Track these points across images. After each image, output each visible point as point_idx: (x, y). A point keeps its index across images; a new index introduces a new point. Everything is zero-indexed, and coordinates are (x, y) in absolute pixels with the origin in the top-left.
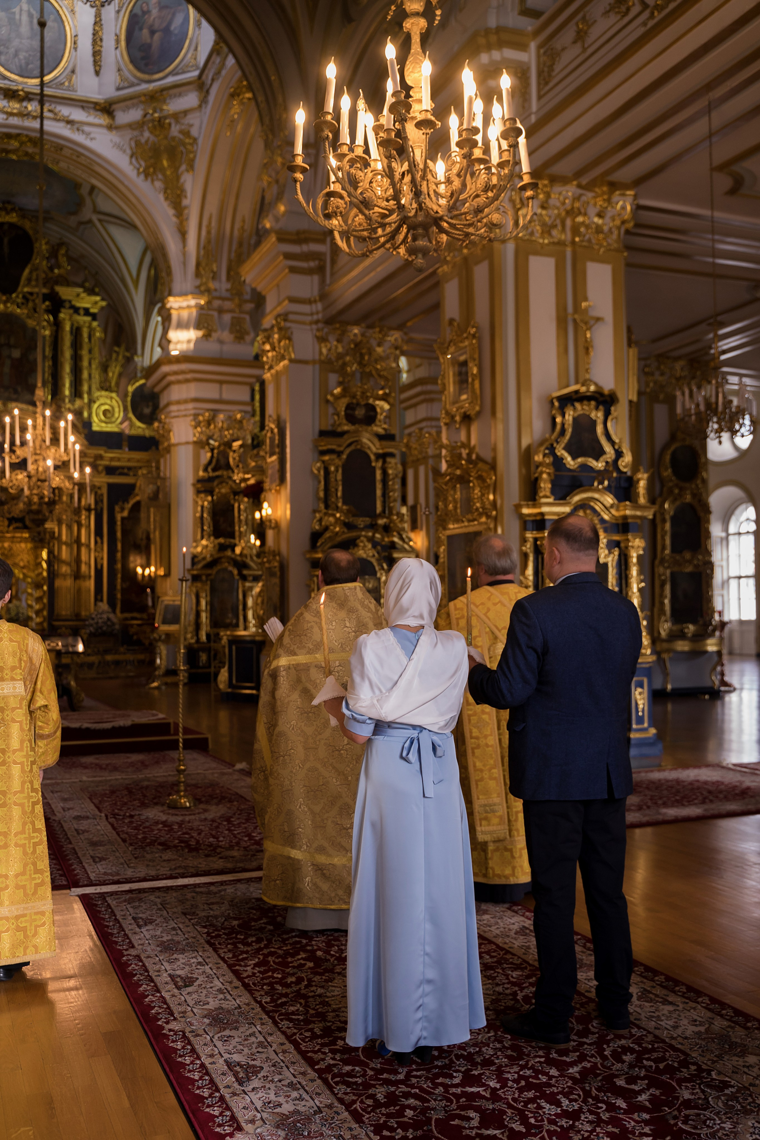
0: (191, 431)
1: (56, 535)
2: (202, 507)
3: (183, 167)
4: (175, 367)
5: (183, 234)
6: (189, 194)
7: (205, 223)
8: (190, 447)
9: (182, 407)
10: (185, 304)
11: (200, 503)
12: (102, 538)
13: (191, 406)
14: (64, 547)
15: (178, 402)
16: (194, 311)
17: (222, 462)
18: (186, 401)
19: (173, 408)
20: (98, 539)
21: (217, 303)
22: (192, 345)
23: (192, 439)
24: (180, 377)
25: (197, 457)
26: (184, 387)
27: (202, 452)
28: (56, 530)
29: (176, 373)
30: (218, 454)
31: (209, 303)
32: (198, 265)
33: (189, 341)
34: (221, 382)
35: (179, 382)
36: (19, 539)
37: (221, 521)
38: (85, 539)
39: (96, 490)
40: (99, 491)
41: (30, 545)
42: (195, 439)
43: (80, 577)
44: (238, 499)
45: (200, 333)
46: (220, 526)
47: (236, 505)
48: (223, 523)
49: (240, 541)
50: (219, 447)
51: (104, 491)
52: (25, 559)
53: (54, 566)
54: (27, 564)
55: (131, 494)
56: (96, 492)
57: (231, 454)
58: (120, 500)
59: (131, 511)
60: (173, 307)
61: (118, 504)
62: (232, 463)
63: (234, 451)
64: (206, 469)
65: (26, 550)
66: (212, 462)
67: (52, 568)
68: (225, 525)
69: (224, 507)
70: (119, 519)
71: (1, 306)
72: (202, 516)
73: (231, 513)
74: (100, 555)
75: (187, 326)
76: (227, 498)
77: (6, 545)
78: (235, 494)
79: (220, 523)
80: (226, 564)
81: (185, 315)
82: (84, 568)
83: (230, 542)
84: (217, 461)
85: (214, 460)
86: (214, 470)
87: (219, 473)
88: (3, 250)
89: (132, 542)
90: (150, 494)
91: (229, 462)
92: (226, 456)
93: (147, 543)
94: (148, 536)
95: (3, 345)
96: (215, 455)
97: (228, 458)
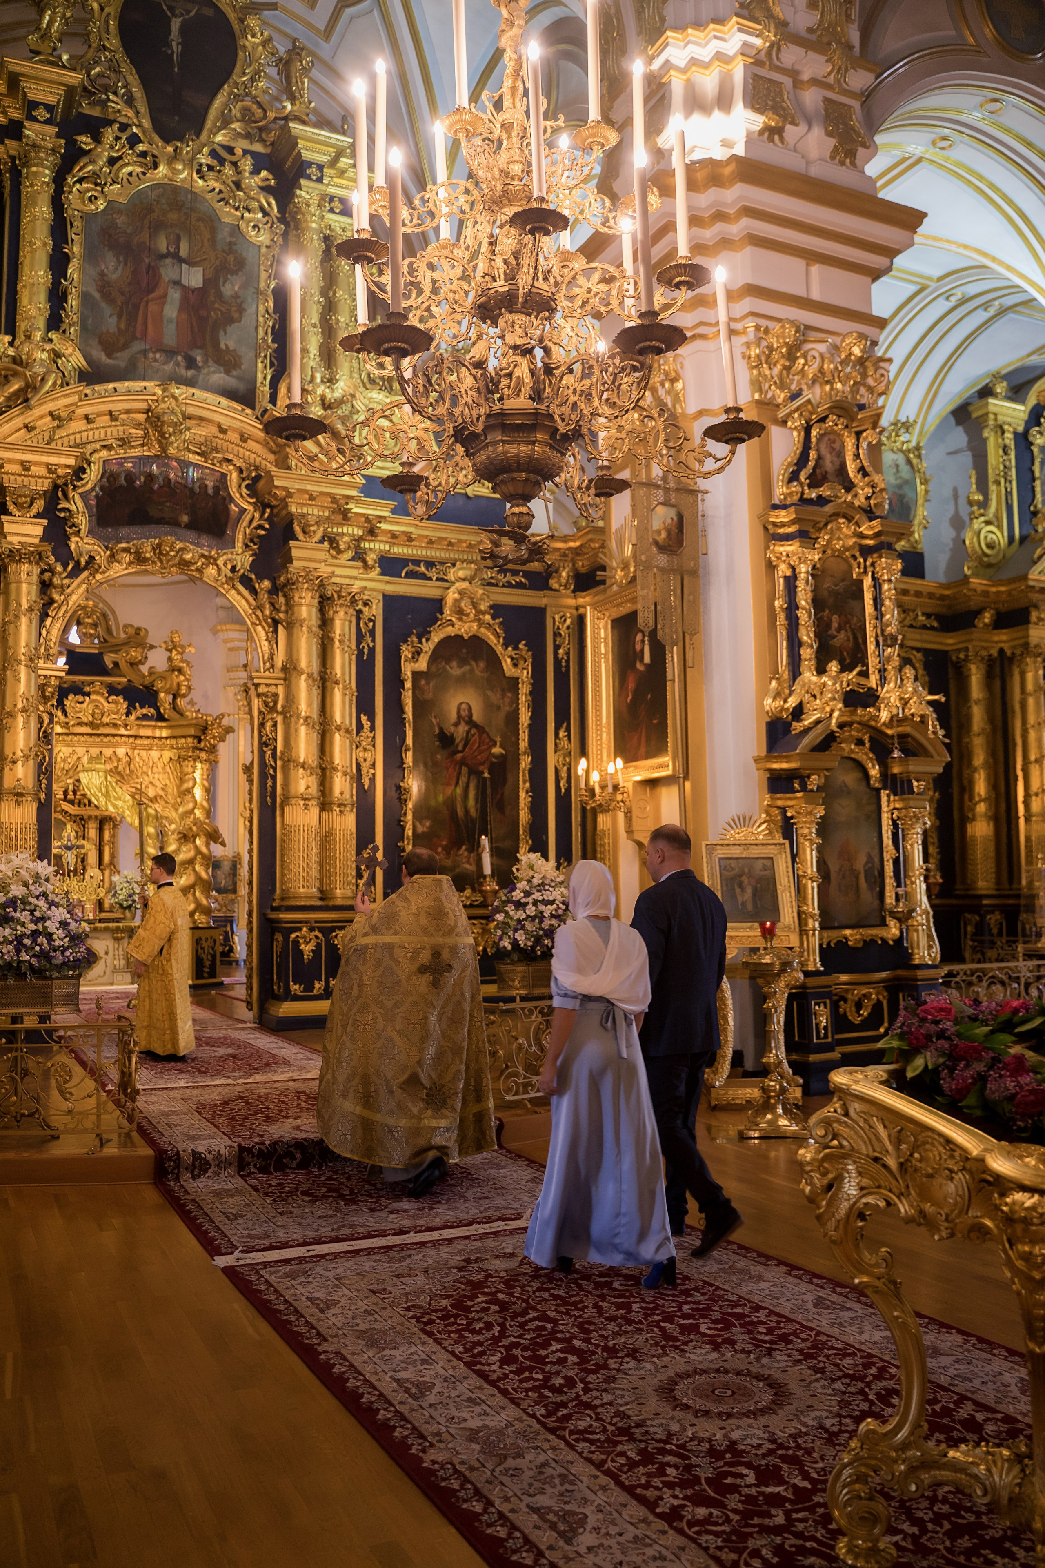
0: (743, 375)
1: (281, 703)
2: (791, 581)
10: (705, 53)
11: (783, 570)
12: (372, 719)
14: (303, 730)
16: (738, 67)
20: (364, 718)
21: (790, 54)
23: (745, 394)
25: (763, 445)
28: (281, 691)
34: (812, 257)
36: (146, 742)
37: (835, 625)
38: (343, 717)
39: (360, 607)
40: (366, 610)
41: (167, 754)
42: (757, 396)
43: (331, 804)
44: (873, 564)
45: (757, 121)
46: (834, 637)
47: (868, 582)
48: (839, 630)
49: (883, 680)
50: (823, 420)
51: (376, 610)
52: (157, 783)
53: (274, 778)
54: (161, 793)
55: (437, 620)
56: (360, 612)
57: (850, 443)
58: (410, 634)
59: (434, 658)
60: (674, 61)
61: (406, 641)
62: (851, 467)
63: (858, 434)
64: (794, 477)
65: (160, 765)
66: (808, 460)
67: (270, 783)
68: (842, 635)
69: (840, 588)
70: (409, 674)
71: (162, 169)
72: (792, 608)
73: (854, 604)
74: (368, 755)
75: (723, 102)
76: (846, 560)
77: (121, 752)
78: (866, 551)
79: (833, 632)
80: (853, 746)
81: (708, 80)
82: (340, 784)
83: (859, 684)
84: (819, 458)
85: (813, 454)
86: (815, 481)
87: (825, 491)
88: (170, 46)
89: (437, 731)
90: (659, 532)
91: (843, 468)
92: (837, 446)
93: (468, 732)
94: (470, 716)
95: (163, 257)
96: (813, 440)
97: (842, 454)
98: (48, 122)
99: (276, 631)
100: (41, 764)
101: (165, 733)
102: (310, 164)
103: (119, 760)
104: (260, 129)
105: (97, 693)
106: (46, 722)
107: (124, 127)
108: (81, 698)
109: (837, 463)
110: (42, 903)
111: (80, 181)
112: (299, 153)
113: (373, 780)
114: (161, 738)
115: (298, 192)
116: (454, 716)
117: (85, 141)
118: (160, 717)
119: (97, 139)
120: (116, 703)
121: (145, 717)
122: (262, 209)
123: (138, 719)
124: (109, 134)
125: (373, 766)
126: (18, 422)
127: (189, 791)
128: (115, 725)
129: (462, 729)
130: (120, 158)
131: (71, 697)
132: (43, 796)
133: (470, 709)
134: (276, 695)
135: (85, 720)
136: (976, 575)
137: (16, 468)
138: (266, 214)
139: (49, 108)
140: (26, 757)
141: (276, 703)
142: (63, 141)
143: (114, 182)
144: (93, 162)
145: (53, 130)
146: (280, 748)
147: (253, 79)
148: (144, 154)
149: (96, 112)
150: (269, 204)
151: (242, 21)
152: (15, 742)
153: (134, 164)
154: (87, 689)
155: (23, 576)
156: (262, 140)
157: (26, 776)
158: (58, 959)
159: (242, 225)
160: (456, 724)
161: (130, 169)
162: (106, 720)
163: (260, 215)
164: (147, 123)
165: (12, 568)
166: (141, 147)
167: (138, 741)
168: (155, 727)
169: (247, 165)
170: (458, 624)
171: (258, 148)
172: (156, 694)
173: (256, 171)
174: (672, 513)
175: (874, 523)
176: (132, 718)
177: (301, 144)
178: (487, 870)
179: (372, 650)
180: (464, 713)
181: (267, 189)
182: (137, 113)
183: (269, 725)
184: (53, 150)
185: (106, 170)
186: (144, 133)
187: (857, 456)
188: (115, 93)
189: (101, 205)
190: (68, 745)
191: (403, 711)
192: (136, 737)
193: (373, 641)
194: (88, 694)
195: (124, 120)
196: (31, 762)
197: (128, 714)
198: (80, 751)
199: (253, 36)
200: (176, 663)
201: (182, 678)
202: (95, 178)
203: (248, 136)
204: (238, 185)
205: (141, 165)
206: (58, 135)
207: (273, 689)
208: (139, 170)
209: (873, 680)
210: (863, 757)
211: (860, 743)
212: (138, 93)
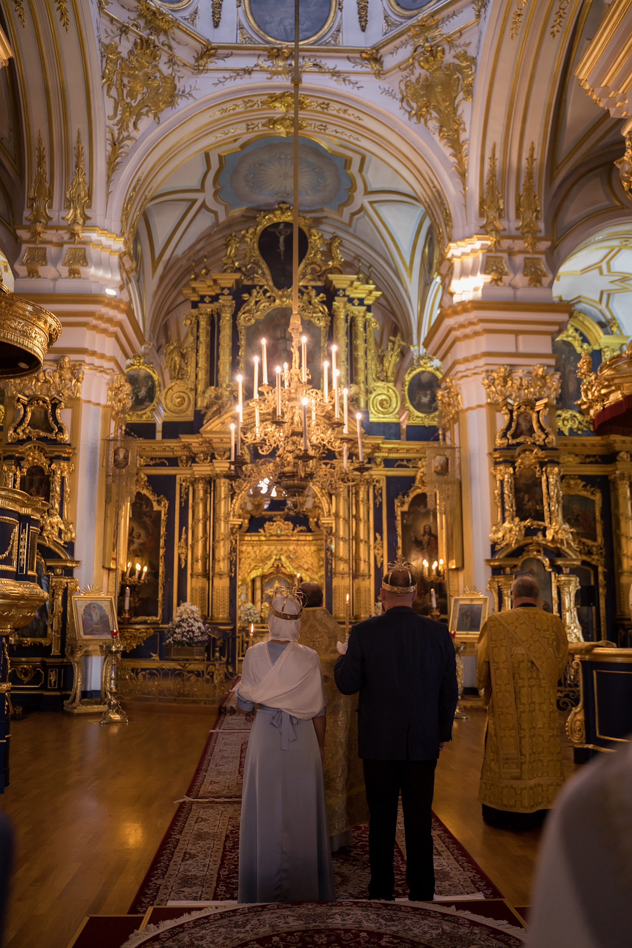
0: (483, 391)
1: (334, 531)
2: (502, 482)
3: (461, 95)
4: (462, 318)
5: (463, 175)
6: (467, 127)
7: (488, 154)
8: (484, 412)
9: (472, 365)
10: (468, 249)
11: (499, 477)
12: (381, 535)
13: (482, 362)
14: (341, 543)
15: (467, 360)
16: (480, 255)
17: (524, 426)
18: (476, 357)
19: (460, 368)
20: (377, 535)
21: (506, 243)
22: (479, 293)
23: (484, 400)
24: (468, 330)
25: (492, 422)
26: (472, 342)
27: (498, 415)
28: (334, 525)
29: (462, 326)
30: (518, 416)
31: (497, 243)
32: (482, 202)
33: (476, 289)
34: (517, 333)
35: (466, 337)
36: (303, 542)
37: (526, 499)
38: (364, 536)
39: (375, 483)
40: (377, 485)
41: (313, 548)
42: (489, 400)
43: (359, 575)
44: (546, 471)
45: (488, 278)
46: (526, 505)
47: (544, 478)
48: (528, 501)
49: (551, 523)
51: (383, 484)
52: (308, 562)
53: (331, 564)
54: (311, 567)
55: (412, 487)
56: (375, 486)
57: (534, 416)
58: (399, 494)
59: (412, 504)
60: (455, 254)
61: (397, 498)
62: (535, 426)
63: (538, 412)
64: (504, 435)
65: (310, 553)
66: (511, 427)
67: (329, 567)
68: (530, 504)
69: (529, 482)
70: (399, 513)
71: (278, 301)
72: (502, 493)
73: (538, 489)
74: (380, 552)
75: (473, 272)
76: (532, 470)
77: (291, 548)
78: (542, 464)
79: (525, 502)
80: (535, 553)
81: (469, 261)
82: (363, 567)
83: (538, 525)
84: (518, 424)
85: (514, 424)
86: (514, 436)
87: (521, 439)
88: (279, 248)
89: (413, 539)
90: (437, 467)
91: (531, 426)
92: (528, 418)
93: (429, 539)
94: (430, 531)
95: (279, 339)
96: (515, 418)
97: (530, 422)
98: (229, 294)
99: (331, 499)
100: (231, 562)
101: (311, 538)
102: (339, 290)
103: (290, 552)
104: (319, 276)
105: (279, 521)
106: (234, 543)
107: (261, 287)
108: (271, 523)
109: (528, 425)
111: (244, 313)
112: (334, 286)
113: (382, 564)
114: (309, 541)
115: (334, 303)
116: (422, 531)
117: (245, 296)
118: (309, 530)
119: (250, 294)
120: (288, 525)
121: (301, 531)
122: (321, 311)
123: (298, 532)
124: (254, 292)
125: (382, 557)
126: (217, 422)
128: (287, 535)
129: (426, 538)
130: (260, 301)
131: (267, 523)
132: (233, 575)
133: (430, 528)
134: (331, 528)
135: (273, 533)
137: (218, 440)
138: (322, 313)
139: (229, 289)
140: (224, 559)
141: (331, 531)
142: (234, 302)
143: (257, 311)
144: (248, 305)
145: (230, 297)
146: (333, 551)
147: (315, 255)
148: (270, 297)
149: (250, 283)
150: (324, 309)
151: (309, 230)
152: (220, 553)
153: (266, 302)
154: (274, 519)
155: (222, 484)
156: (319, 280)
157: (224, 567)
159: (312, 319)
160: (423, 535)
161: (264, 304)
162: (283, 533)
163: (320, 314)
164: (271, 283)
165: (217, 481)
166: (268, 294)
167: (300, 542)
168: (306, 536)
169: (313, 293)
170: (423, 488)
171: (319, 284)
172: (308, 520)
173: (317, 295)
174: (444, 459)
175: (545, 452)
176: (295, 531)
177: (334, 282)
178: (434, 605)
179: (381, 503)
180: (427, 530)
181: (322, 302)
182: (267, 280)
183: (329, 540)
184: (231, 306)
185: (254, 307)
186: (270, 287)
187: (539, 421)
188: (257, 274)
189: (253, 321)
190: (268, 545)
191: (396, 531)
192: (298, 540)
193: (382, 498)
194: (275, 521)
195: (261, 284)
196: (226, 561)
197: (293, 530)
198: (273, 548)
199: (315, 236)
200: (316, 504)
201: (320, 511)
202: (249, 311)
203: (314, 280)
204: (310, 303)
205: (268, 302)
206: (233, 299)
207: (330, 525)
208: (267, 304)
209: (546, 523)
210: (539, 557)
211: (538, 551)
212: (267, 271)
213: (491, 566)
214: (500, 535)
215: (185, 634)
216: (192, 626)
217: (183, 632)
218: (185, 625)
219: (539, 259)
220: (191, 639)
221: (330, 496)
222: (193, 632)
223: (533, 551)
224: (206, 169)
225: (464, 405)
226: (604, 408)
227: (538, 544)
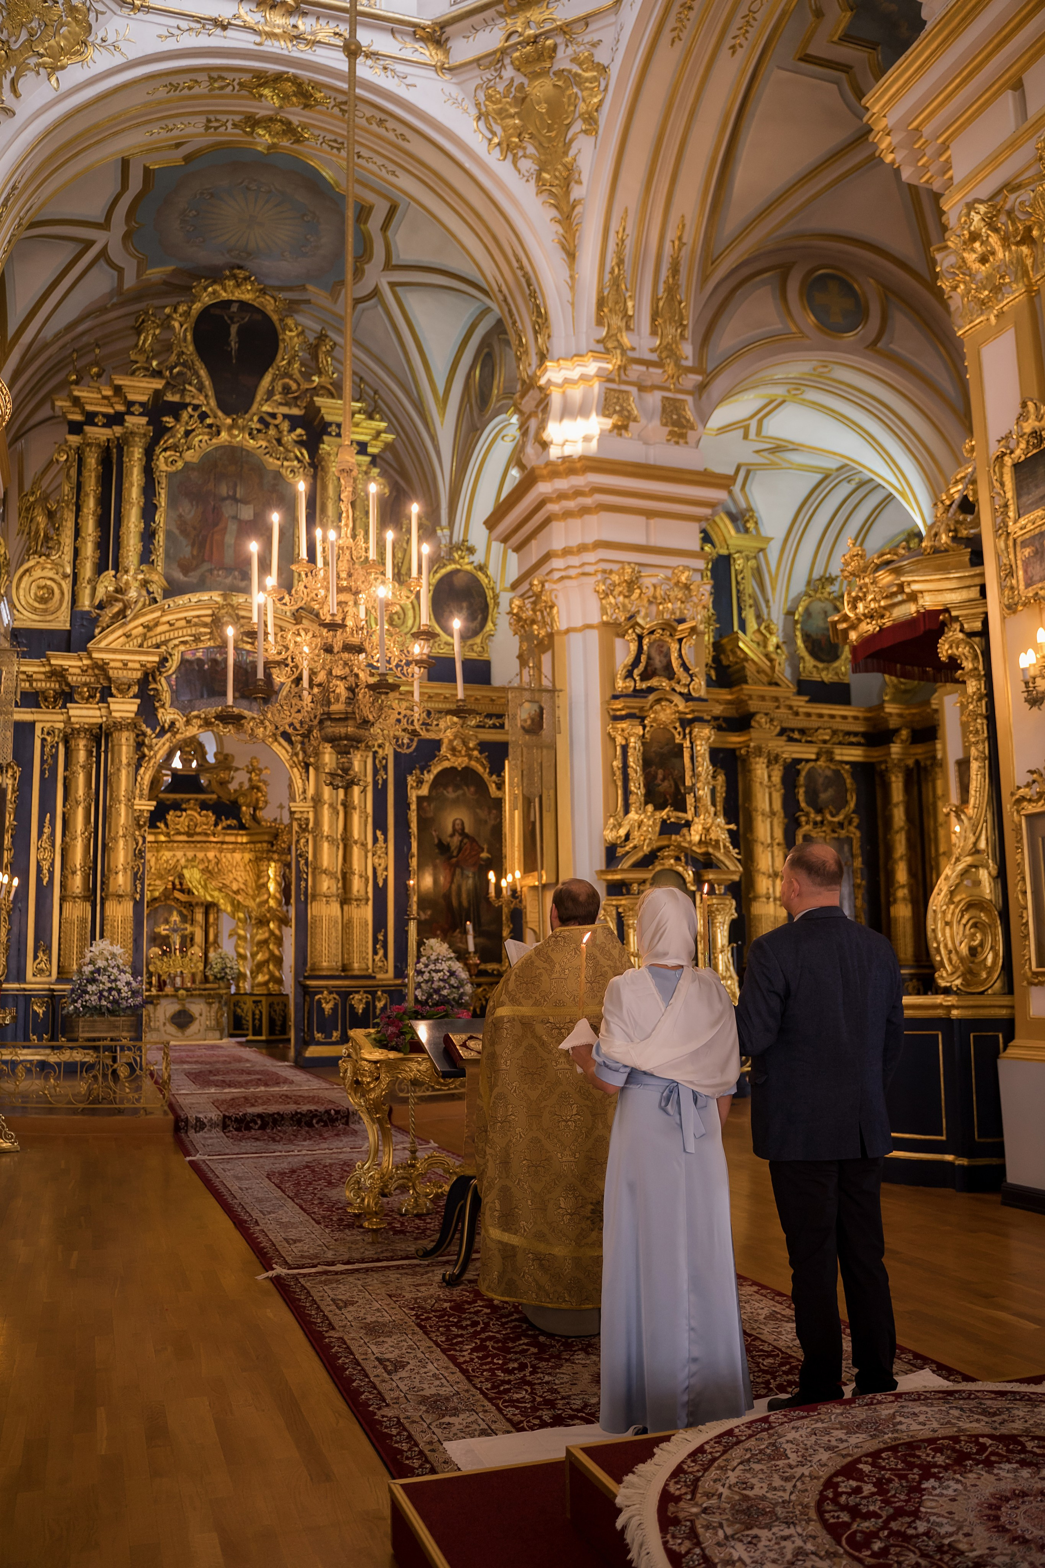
0: (594, 605)
1: (311, 825)
2: (625, 748)
3: (578, 125)
4: (562, 484)
5: (571, 254)
6: (585, 178)
7: (615, 225)
8: (594, 636)
9: (574, 560)
10: (575, 374)
11: (620, 740)
12: (385, 833)
13: (591, 557)
14: (326, 845)
15: (567, 552)
16: (596, 387)
17: (658, 662)
18: (583, 548)
19: (557, 563)
20: (379, 833)
21: (636, 371)
22: (594, 445)
23: (595, 618)
24: (571, 504)
25: (607, 654)
26: (575, 523)
27: (619, 642)
28: (311, 816)
29: (562, 496)
30: (651, 645)
31: (623, 368)
32: (601, 301)
33: (587, 439)
34: (649, 514)
35: (567, 514)
36: (231, 846)
37: (660, 776)
38: (359, 834)
39: (376, 748)
40: (380, 751)
41: (248, 856)
42: (605, 618)
43: (351, 899)
44: (690, 733)
45: (608, 423)
46: (659, 785)
47: (687, 744)
48: (663, 780)
49: (696, 814)
50: (652, 632)
51: (389, 751)
52: (240, 879)
53: (306, 880)
54: (243, 886)
55: (435, 756)
56: (375, 753)
57: (674, 646)
58: (414, 768)
59: (434, 785)
60: (554, 379)
61: (411, 773)
62: (675, 664)
63: (680, 641)
64: (629, 675)
65: (242, 865)
66: (640, 662)
67: (303, 884)
68: (666, 783)
69: (665, 750)
70: (414, 799)
71: (224, 435)
72: (625, 766)
73: (675, 761)
74: (382, 861)
75: (583, 411)
76: (670, 731)
77: (211, 855)
78: (685, 723)
79: (658, 781)
80: (672, 861)
81: (576, 393)
82: (357, 884)
83: (678, 818)
84: (649, 658)
85: (643, 658)
86: (645, 677)
87: (654, 682)
88: (229, 345)
89: (436, 841)
90: (525, 721)
91: (669, 663)
92: (665, 649)
93: (461, 841)
94: (463, 829)
95: (224, 499)
96: (645, 648)
97: (668, 655)
98: (141, 414)
99: (307, 771)
100: (136, 874)
101: (245, 840)
102: (330, 424)
103: (209, 861)
104: (296, 398)
105: (191, 809)
106: (141, 842)
107: (196, 407)
108: (179, 813)
109: (665, 661)
110: (115, 971)
111: (165, 450)
112: (322, 417)
113: (385, 881)
114: (242, 843)
115: (322, 446)
116: (450, 829)
117: (168, 420)
118: (242, 827)
119: (177, 419)
120: (206, 816)
121: (229, 827)
122: (297, 458)
123: (224, 828)
124: (185, 416)
125: (386, 869)
126: (120, 632)
127: (265, 885)
128: (206, 834)
129: (456, 839)
130: (193, 430)
131: (171, 813)
132: (138, 897)
133: (463, 824)
134: (307, 819)
135: (182, 830)
136: (893, 700)
137: (120, 665)
138: (299, 461)
139: (142, 404)
140: (125, 869)
141: (307, 825)
142: (151, 428)
143: (189, 449)
144: (173, 436)
145: (144, 420)
146: (310, 858)
147: (289, 363)
148: (210, 426)
149: (176, 398)
150: (302, 454)
151: (281, 320)
152: (117, 859)
153: (203, 434)
154: (184, 806)
155: (123, 740)
156: (297, 406)
157: (125, 882)
158: (124, 1004)
159: (283, 471)
160: (452, 836)
161: (200, 437)
162: (198, 830)
163: (296, 463)
164: (213, 403)
165: (116, 735)
166: (209, 421)
167: (225, 846)
168: (237, 835)
169: (285, 426)
170: (453, 759)
171: (295, 411)
172: (239, 808)
173: (292, 429)
174: (535, 707)
175: (690, 703)
176: (220, 827)
177: (323, 411)
178: (471, 948)
179: (385, 782)
180: (458, 827)
181: (300, 443)
182: (206, 396)
183: (303, 841)
184: (145, 435)
185: (183, 441)
186: (211, 410)
187: (680, 656)
188: (190, 384)
189: (180, 464)
190: (169, 850)
191: (409, 827)
192: (223, 843)
193: (386, 774)
194: (185, 810)
195: (196, 402)
196: (129, 873)
197: (216, 825)
198: (179, 854)
199: (291, 330)
200: (254, 783)
201: (260, 794)
202: (175, 447)
203: (286, 404)
204: (279, 441)
205: (209, 434)
206: (148, 424)
207: (305, 815)
208: (206, 438)
209: (689, 816)
210: (680, 869)
211: (678, 859)
212: (207, 383)
213: (607, 880)
214: (622, 832)
215: (106, 994)
216: (115, 980)
217: (101, 992)
218: (104, 979)
219: (683, 401)
220: (115, 1002)
221: (307, 766)
222: (119, 991)
223: (668, 857)
224: (119, 188)
225: (561, 624)
226: (881, 629)
227: (680, 848)
